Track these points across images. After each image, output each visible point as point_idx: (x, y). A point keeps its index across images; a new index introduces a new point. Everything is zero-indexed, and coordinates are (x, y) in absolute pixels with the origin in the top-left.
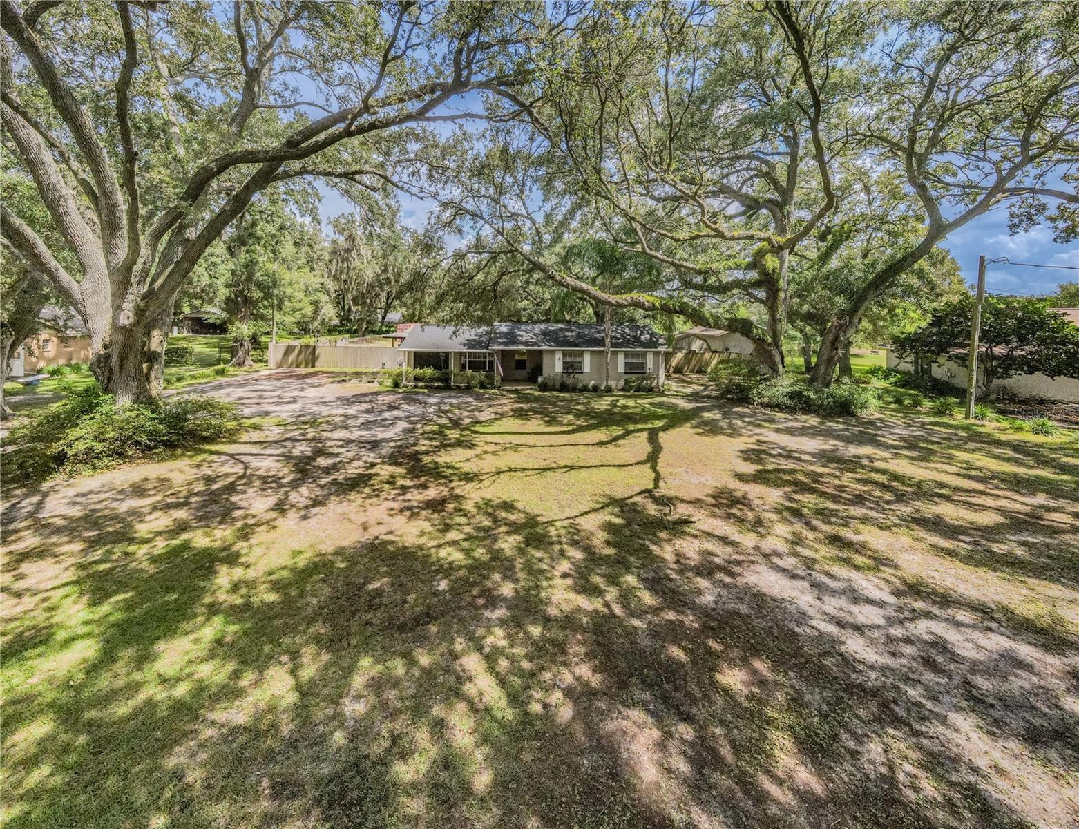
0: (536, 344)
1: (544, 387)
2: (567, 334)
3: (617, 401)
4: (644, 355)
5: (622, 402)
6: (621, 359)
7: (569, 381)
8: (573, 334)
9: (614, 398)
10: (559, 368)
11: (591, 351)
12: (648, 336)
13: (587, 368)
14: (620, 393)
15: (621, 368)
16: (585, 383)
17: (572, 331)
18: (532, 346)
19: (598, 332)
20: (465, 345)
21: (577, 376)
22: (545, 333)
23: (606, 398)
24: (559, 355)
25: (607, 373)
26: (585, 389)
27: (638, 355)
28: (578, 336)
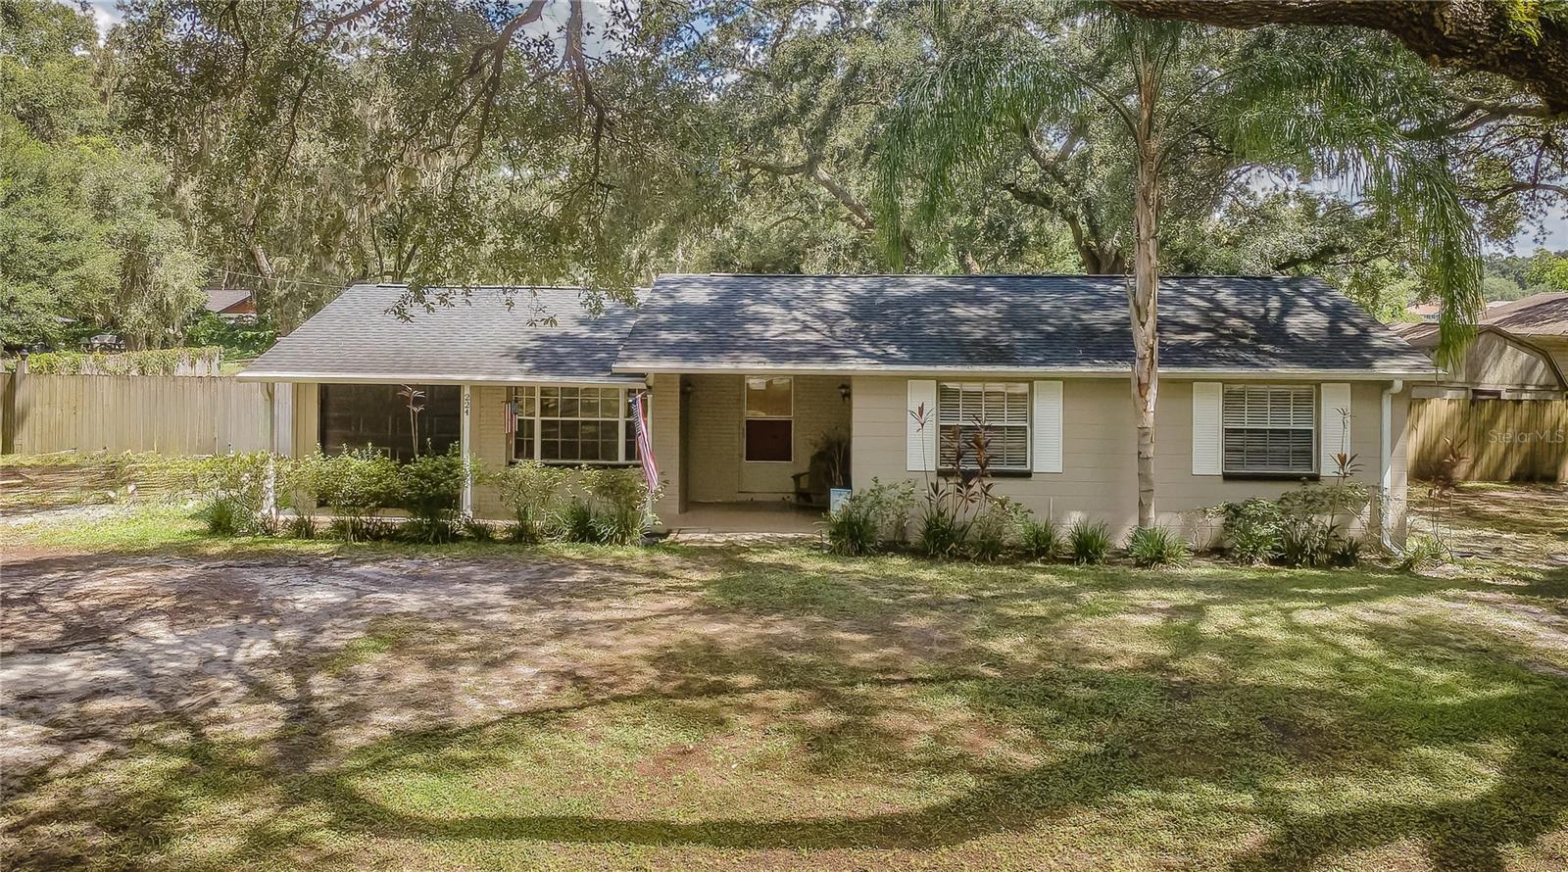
0: (821, 351)
1: (854, 538)
2: (959, 311)
3: (1198, 611)
4: (1309, 397)
5: (1224, 618)
6: (1208, 418)
7: (968, 510)
8: (990, 311)
9: (1179, 597)
10: (922, 451)
11: (1068, 382)
12: (1319, 320)
13: (1047, 452)
14: (1206, 569)
15: (1208, 456)
16: (1039, 520)
17: (983, 301)
18: (802, 357)
19: (1099, 304)
20: (521, 356)
21: (1001, 488)
22: (865, 310)
23: (1141, 596)
24: (922, 397)
25: (1143, 477)
26: (1039, 548)
27: (1282, 396)
28: (1013, 318)
